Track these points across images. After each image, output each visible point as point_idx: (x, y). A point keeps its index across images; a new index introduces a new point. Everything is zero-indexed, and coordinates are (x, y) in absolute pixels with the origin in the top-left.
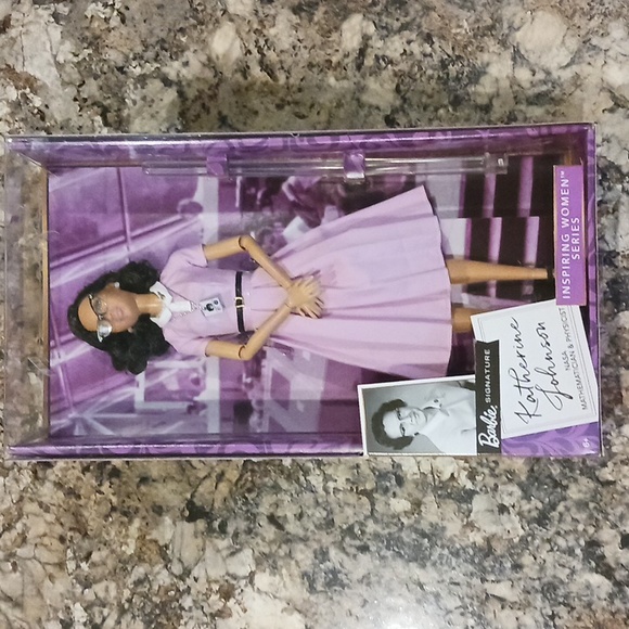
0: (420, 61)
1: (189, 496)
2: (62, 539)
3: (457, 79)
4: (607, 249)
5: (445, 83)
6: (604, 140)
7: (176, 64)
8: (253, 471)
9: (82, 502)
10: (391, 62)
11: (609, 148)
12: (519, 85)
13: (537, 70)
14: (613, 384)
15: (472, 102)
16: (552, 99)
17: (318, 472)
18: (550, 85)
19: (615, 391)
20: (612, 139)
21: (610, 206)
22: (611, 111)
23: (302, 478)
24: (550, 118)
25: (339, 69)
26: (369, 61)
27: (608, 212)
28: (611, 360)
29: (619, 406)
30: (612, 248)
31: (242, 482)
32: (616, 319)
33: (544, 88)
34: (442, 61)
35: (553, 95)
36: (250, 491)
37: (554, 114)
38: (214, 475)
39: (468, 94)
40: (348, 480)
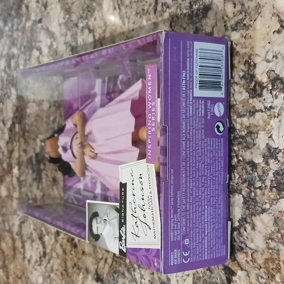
0: (180, 4)
1: (96, 267)
2: (62, 274)
3: (197, 15)
4: (274, 147)
5: (191, 19)
6: (273, 57)
7: (92, 19)
8: (116, 261)
9: (67, 257)
10: (168, 7)
11: (277, 63)
12: (227, 16)
13: (237, 3)
14: (275, 256)
15: (204, 32)
16: (245, 25)
17: (138, 271)
18: (243, 13)
19: (277, 262)
20: (278, 56)
21: (276, 111)
22: (279, 32)
23: (133, 273)
24: (243, 40)
25: (147, 14)
26: (159, 8)
27: (275, 116)
28: (274, 236)
29: (279, 274)
30: (277, 146)
31: (112, 267)
32: (278, 204)
33: (241, 17)
34: (190, 3)
35: (245, 22)
36: (115, 272)
37: (245, 37)
38: (104, 259)
39: (202, 26)
40: (149, 280)
